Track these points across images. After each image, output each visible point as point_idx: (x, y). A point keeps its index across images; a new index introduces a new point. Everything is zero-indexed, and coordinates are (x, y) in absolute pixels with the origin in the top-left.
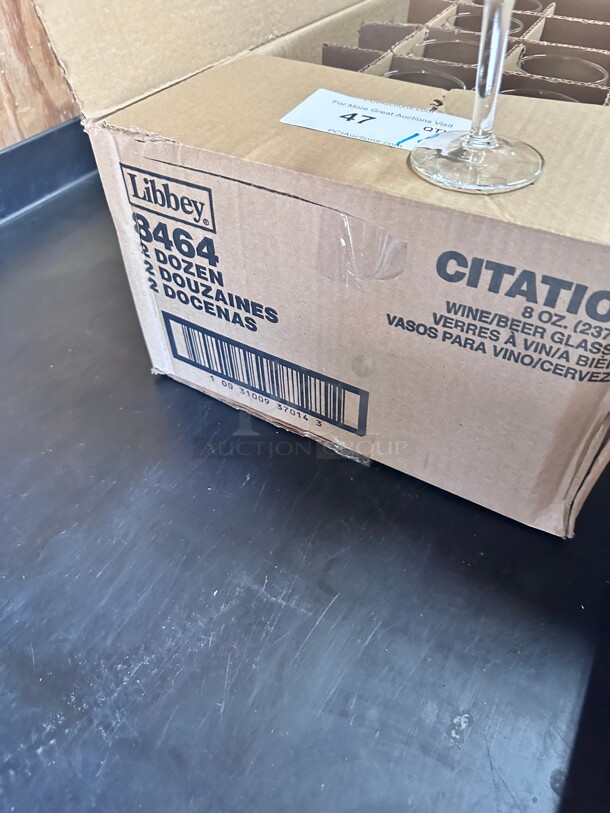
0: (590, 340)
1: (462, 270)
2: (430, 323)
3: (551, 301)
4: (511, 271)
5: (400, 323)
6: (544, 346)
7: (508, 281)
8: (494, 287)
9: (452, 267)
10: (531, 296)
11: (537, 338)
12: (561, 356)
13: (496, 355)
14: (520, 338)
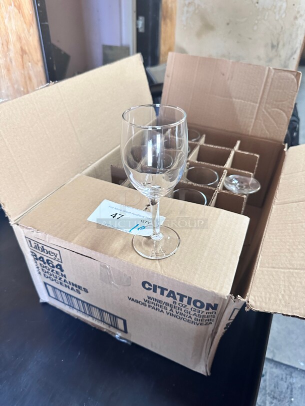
0: (197, 314)
1: (150, 287)
2: (143, 302)
3: (181, 300)
4: (167, 290)
5: (133, 300)
6: (182, 314)
7: (166, 293)
8: (162, 293)
9: (147, 286)
10: (175, 298)
11: (180, 311)
12: (189, 317)
13: (168, 314)
14: (174, 310)
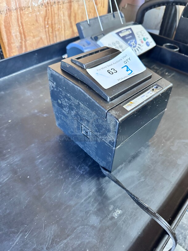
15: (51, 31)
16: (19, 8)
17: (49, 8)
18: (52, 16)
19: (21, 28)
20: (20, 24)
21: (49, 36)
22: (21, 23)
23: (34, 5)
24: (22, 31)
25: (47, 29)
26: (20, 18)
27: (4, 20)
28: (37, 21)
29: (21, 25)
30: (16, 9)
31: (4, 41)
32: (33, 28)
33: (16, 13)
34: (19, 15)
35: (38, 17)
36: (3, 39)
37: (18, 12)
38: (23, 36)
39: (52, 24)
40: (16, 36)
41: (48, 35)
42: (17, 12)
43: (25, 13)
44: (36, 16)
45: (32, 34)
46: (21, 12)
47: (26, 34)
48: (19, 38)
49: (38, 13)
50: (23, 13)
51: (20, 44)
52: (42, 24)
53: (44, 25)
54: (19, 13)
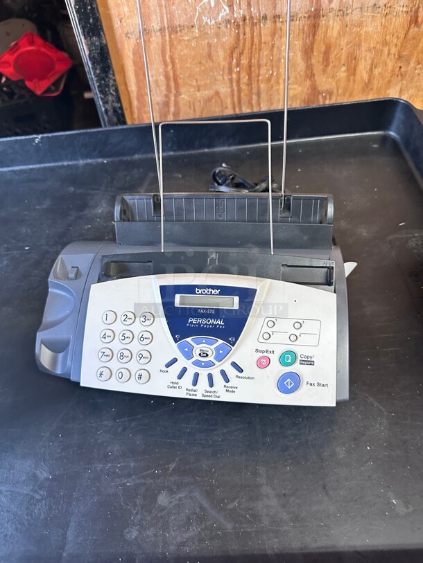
15: (245, 79)
16: (168, 28)
17: (248, 30)
18: (251, 48)
19: (170, 67)
20: (168, 61)
21: (239, 90)
22: (172, 58)
23: (207, 23)
24: (171, 74)
25: (234, 76)
26: (168, 48)
27: (133, 50)
28: (210, 56)
29: (170, 62)
30: (162, 30)
31: (129, 89)
32: (198, 69)
33: (160, 37)
34: (168, 43)
35: (213, 49)
36: (128, 84)
37: (165, 36)
38: (172, 84)
39: (250, 67)
40: (156, 82)
41: (235, 89)
42: (163, 36)
43: (181, 38)
44: (210, 45)
45: (195, 83)
46: (173, 36)
47: (180, 81)
48: (163, 88)
49: (216, 40)
50: (176, 38)
51: (164, 99)
52: (224, 63)
53: (227, 66)
54: (167, 37)
